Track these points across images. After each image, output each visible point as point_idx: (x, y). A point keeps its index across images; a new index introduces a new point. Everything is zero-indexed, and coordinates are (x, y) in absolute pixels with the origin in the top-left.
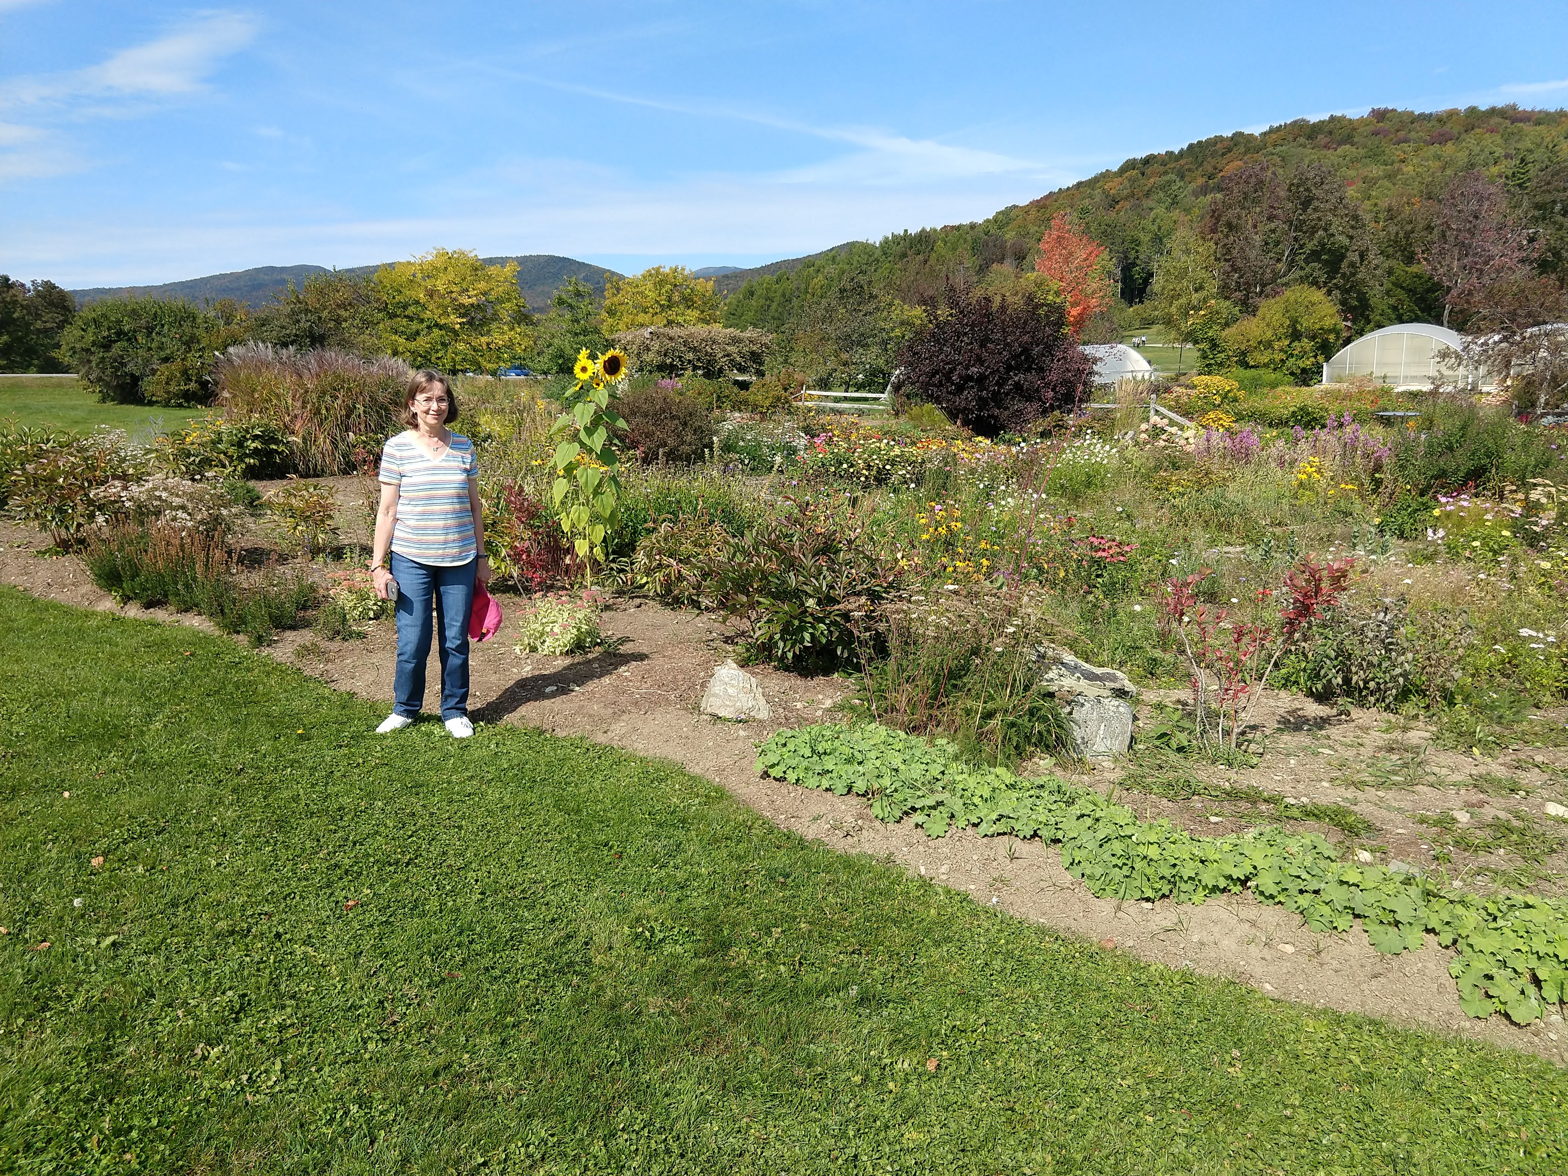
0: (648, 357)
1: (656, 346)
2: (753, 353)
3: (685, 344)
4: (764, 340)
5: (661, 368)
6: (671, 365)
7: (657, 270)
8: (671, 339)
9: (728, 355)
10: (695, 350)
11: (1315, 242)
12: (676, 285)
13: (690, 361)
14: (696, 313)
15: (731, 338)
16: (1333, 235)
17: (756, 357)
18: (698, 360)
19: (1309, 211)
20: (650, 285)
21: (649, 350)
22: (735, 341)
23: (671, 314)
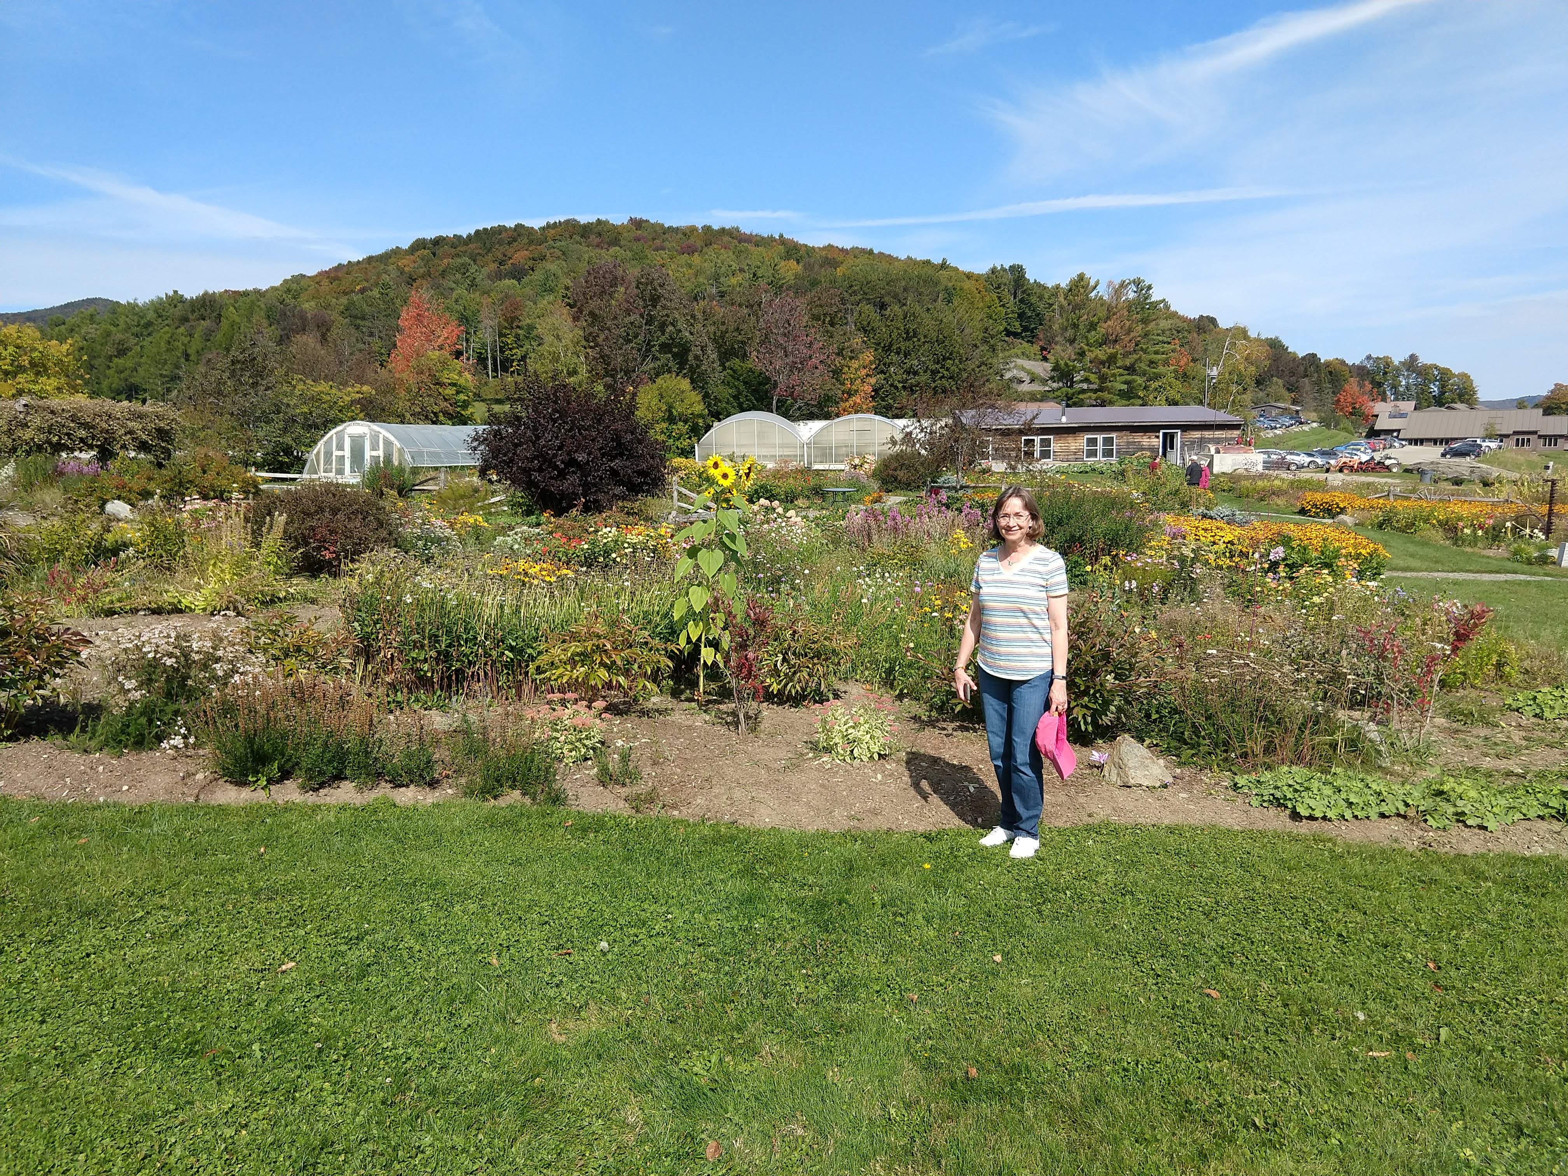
0: (25, 434)
1: (35, 421)
4: (172, 415)
8: (53, 413)
9: (130, 432)
11: (667, 335)
15: (130, 412)
16: (679, 331)
17: (163, 435)
18: (93, 438)
19: (658, 307)
21: (24, 425)
22: (136, 416)
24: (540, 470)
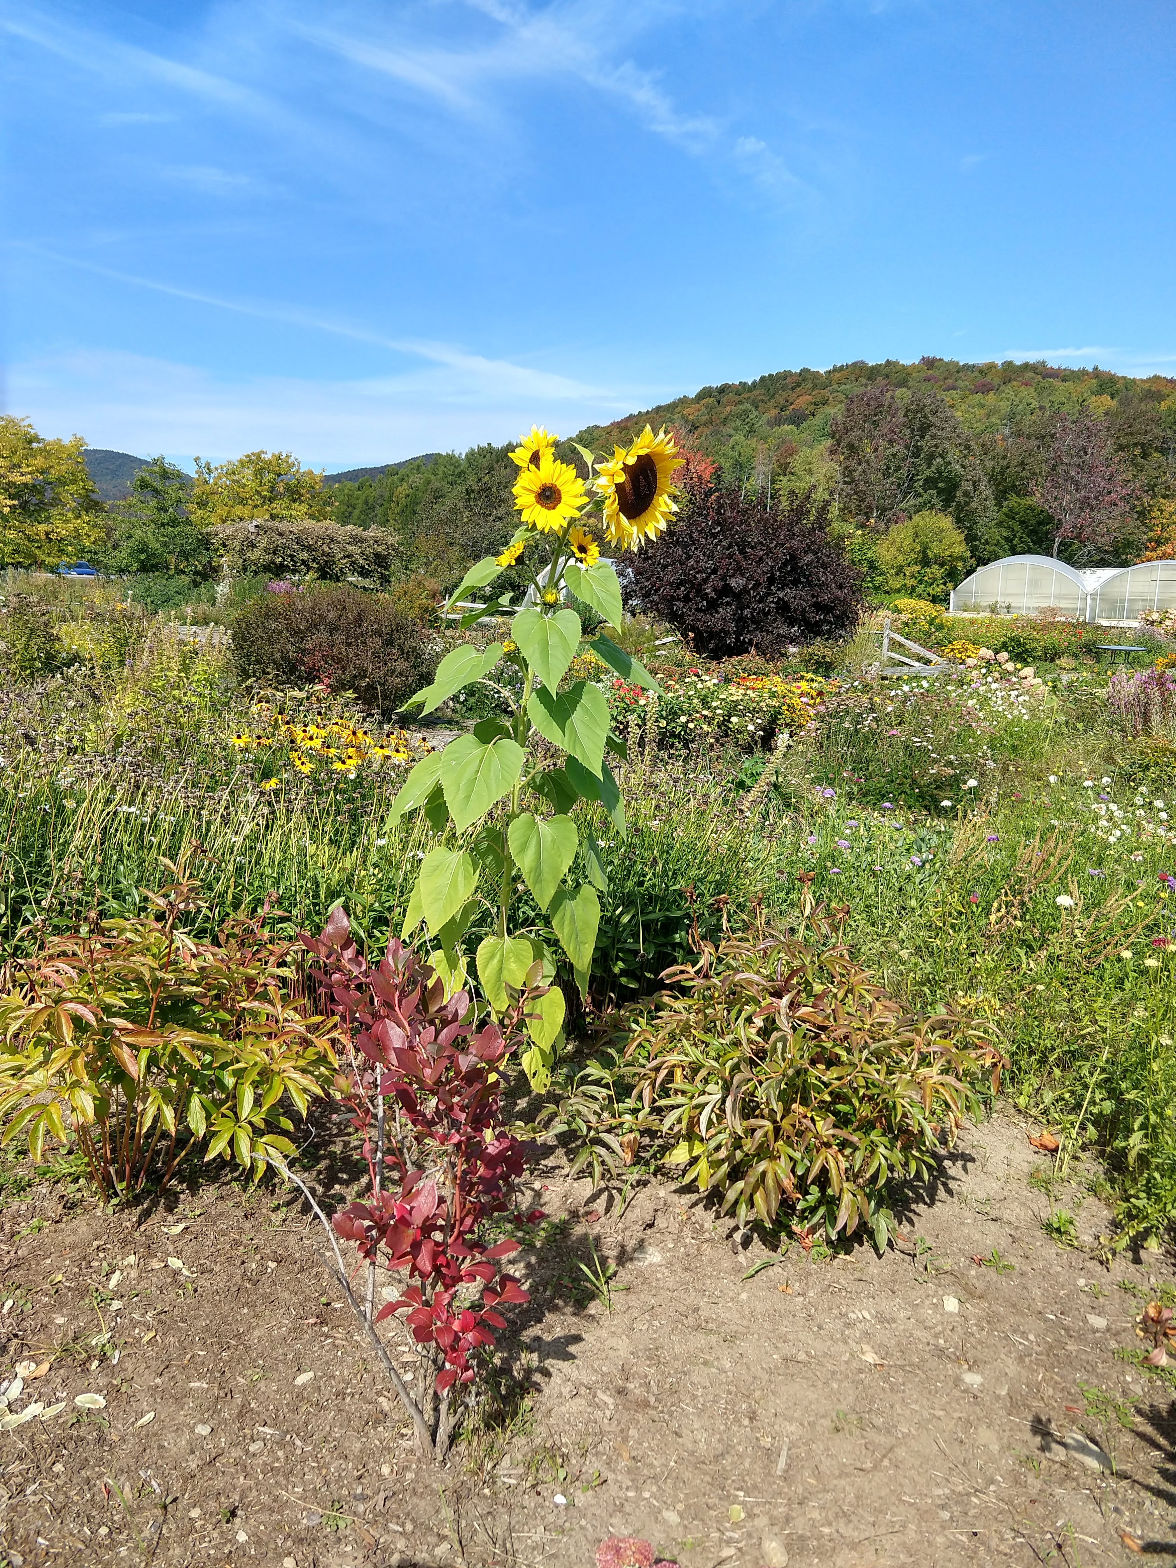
0: (254, 555)
1: (263, 541)
2: (377, 555)
3: (298, 541)
4: (391, 540)
5: (267, 568)
6: (282, 565)
7: (258, 456)
8: (281, 534)
9: (348, 556)
10: (309, 548)
11: (933, 469)
12: (279, 475)
13: (304, 562)
14: (304, 508)
15: (352, 536)
16: (949, 463)
17: (380, 560)
18: (314, 561)
19: (927, 437)
20: (249, 472)
21: (254, 546)
22: (357, 540)
23: (278, 507)
24: (686, 599)
